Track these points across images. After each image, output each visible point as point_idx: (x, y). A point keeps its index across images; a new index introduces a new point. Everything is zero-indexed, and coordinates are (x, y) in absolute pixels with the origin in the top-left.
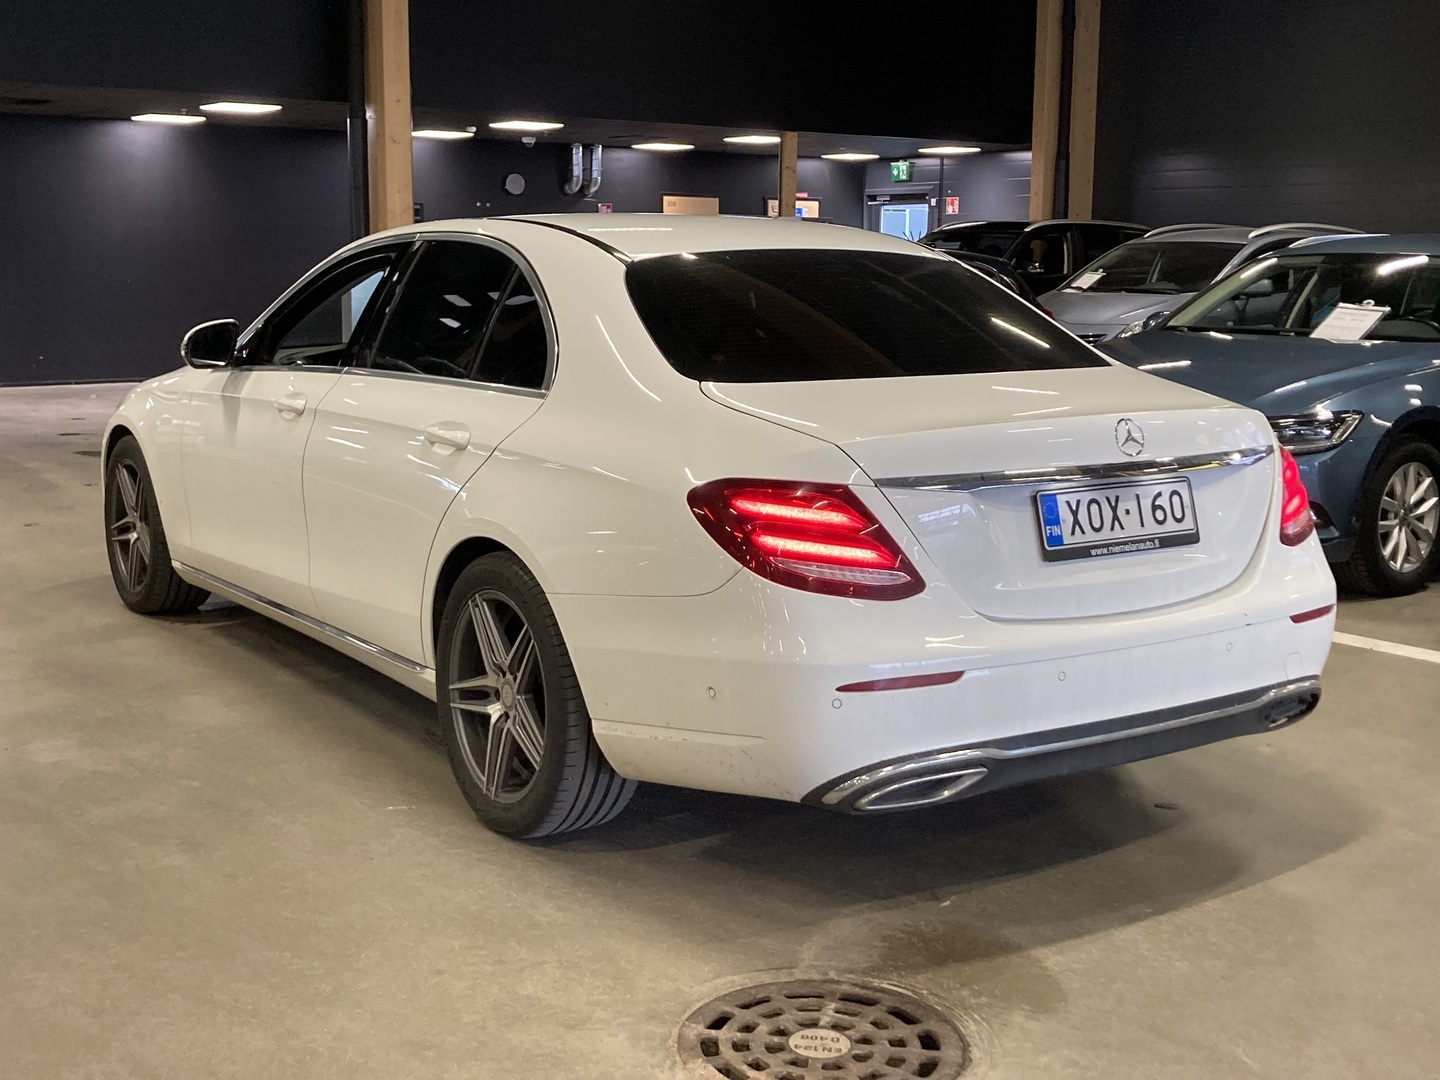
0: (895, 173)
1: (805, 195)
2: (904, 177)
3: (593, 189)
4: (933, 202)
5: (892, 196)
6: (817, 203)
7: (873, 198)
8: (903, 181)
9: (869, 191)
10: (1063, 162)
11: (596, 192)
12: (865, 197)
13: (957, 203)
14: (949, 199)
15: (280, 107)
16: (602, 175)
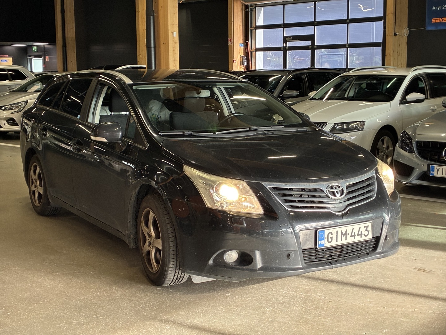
0: (34, 49)
1: (7, 56)
2: (36, 51)
4: (43, 57)
5: (34, 56)
6: (11, 58)
7: (30, 56)
8: (35, 52)
12: (28, 56)
13: (48, 58)
14: (46, 57)
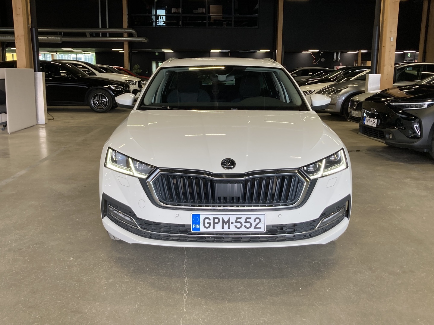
3: (339, 60)
9: (406, 59)
10: (424, 54)
11: (340, 60)
15: (269, 51)
16: (340, 58)
